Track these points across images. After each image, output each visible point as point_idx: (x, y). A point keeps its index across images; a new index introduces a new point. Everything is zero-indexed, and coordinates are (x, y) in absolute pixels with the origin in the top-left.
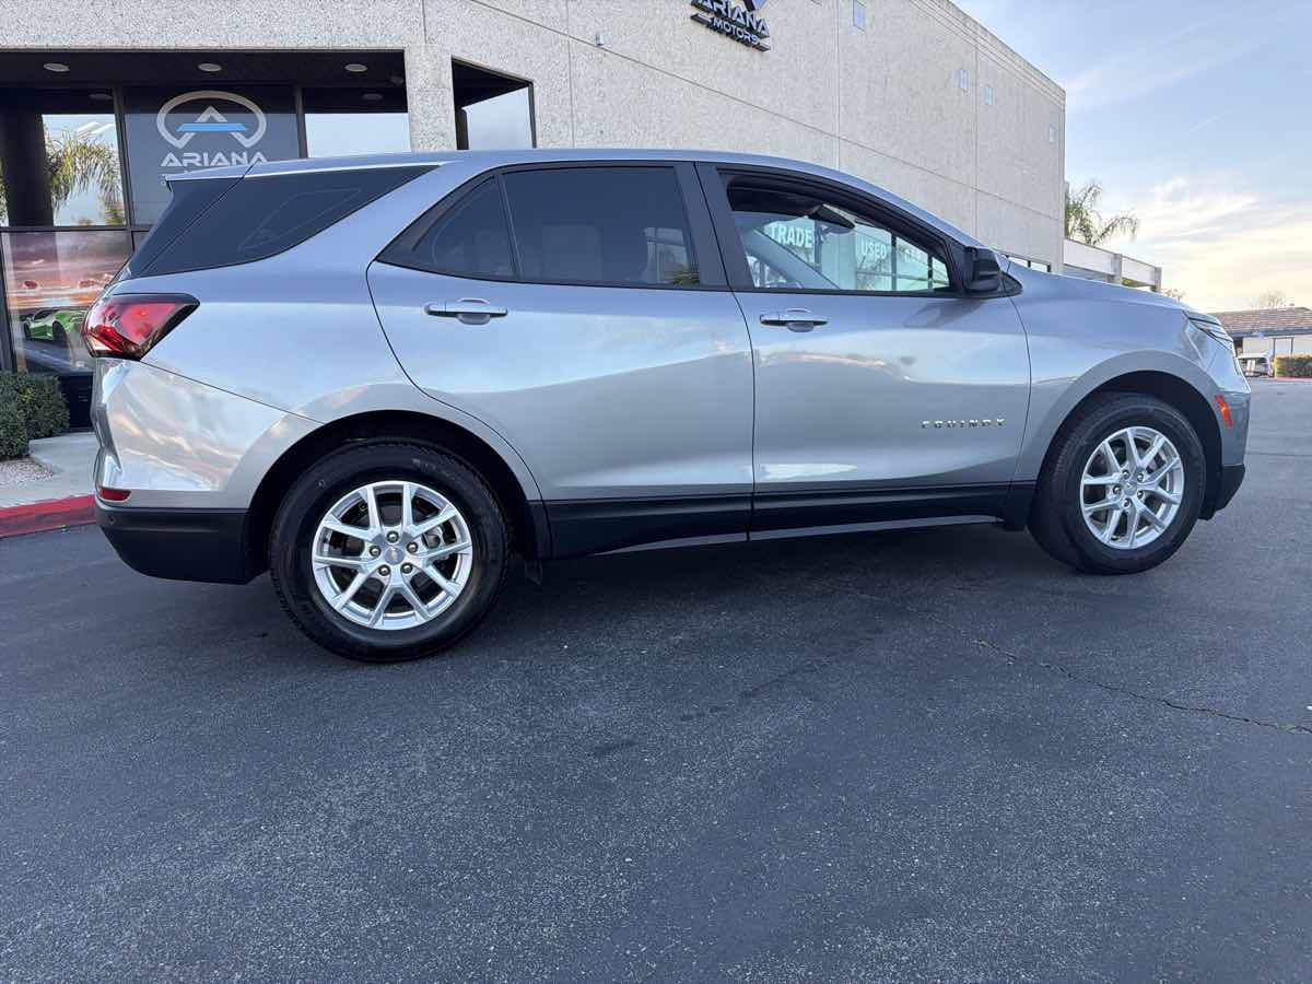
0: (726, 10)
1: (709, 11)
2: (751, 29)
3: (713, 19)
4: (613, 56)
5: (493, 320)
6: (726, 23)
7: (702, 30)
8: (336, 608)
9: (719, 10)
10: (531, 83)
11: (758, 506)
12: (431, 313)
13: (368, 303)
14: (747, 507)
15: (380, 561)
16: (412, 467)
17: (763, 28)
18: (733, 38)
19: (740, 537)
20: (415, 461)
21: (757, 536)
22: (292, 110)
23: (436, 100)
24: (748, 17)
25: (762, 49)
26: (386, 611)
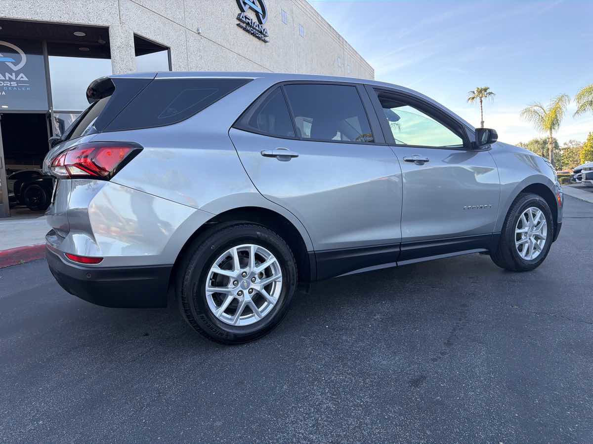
0: (251, 23)
1: (244, 22)
2: (261, 32)
3: (246, 26)
4: (205, 39)
5: (292, 159)
6: (251, 28)
7: (241, 31)
8: (217, 316)
9: (248, 23)
10: (170, 49)
11: (403, 249)
12: (265, 155)
13: (232, 150)
14: (398, 249)
15: (239, 288)
16: (256, 237)
17: (266, 33)
18: (254, 36)
19: (393, 264)
20: (258, 233)
21: (400, 263)
22: (40, 52)
23: (127, 53)
24: (260, 27)
25: (265, 41)
26: (241, 316)
